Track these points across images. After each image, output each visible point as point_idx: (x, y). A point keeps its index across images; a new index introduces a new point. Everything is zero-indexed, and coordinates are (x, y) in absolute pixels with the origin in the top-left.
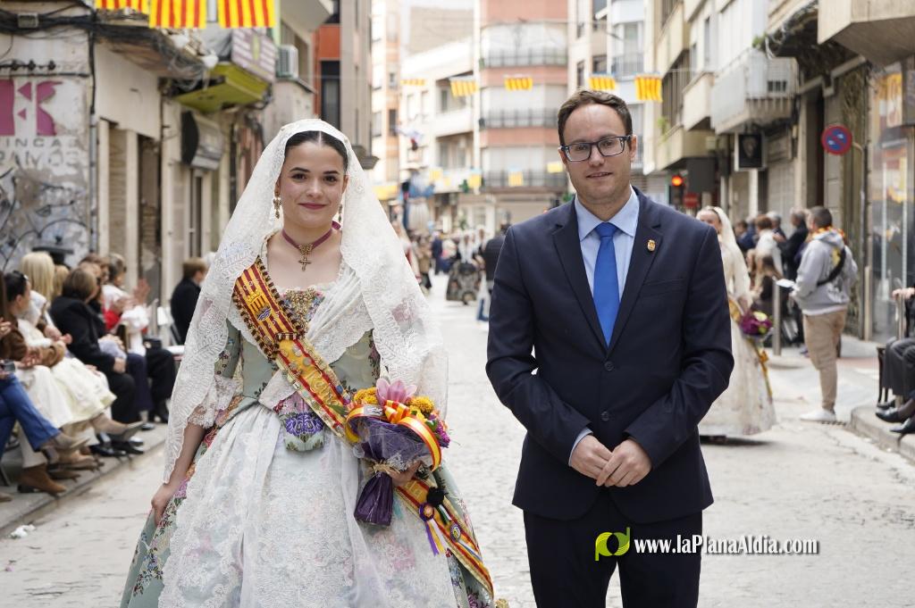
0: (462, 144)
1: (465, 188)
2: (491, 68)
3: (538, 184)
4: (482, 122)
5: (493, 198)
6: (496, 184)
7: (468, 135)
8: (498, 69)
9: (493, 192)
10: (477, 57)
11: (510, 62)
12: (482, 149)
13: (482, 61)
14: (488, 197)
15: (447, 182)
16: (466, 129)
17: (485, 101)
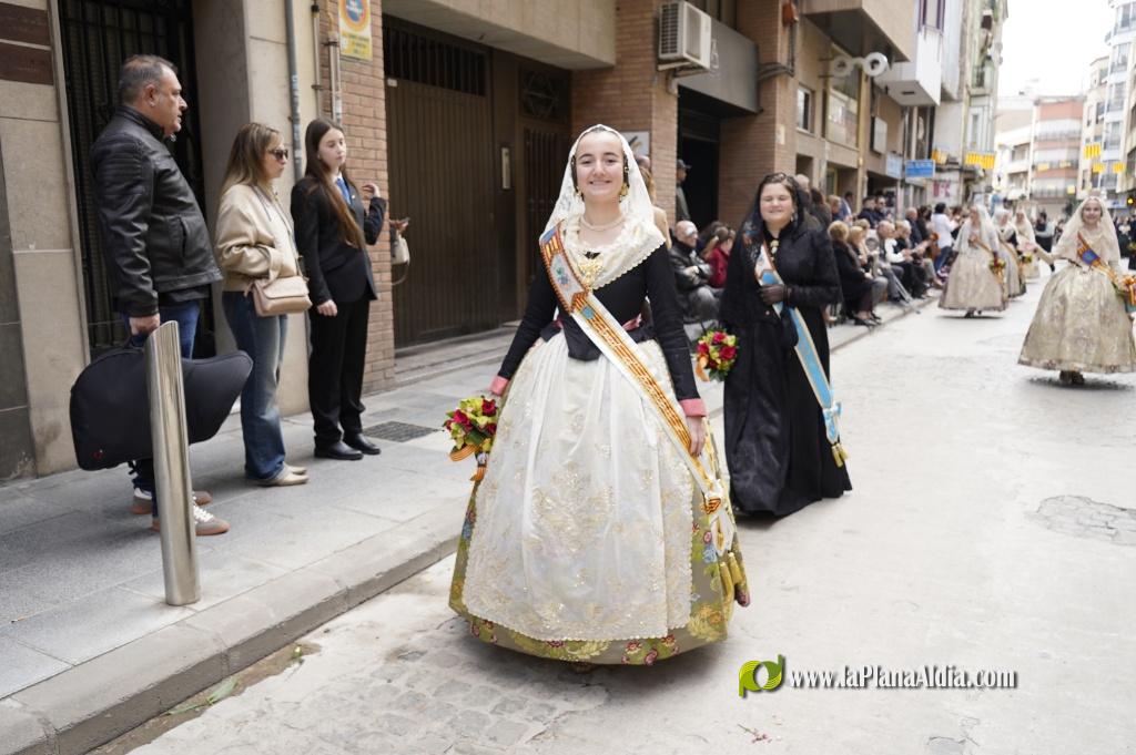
0: (1022, 176)
1: (1023, 197)
2: (1040, 141)
3: (1061, 195)
4: (1033, 167)
5: (1036, 202)
6: (1038, 196)
7: (1025, 173)
8: (1045, 142)
9: (1036, 199)
10: (1033, 135)
11: (1050, 137)
12: (1032, 180)
13: (1035, 138)
14: (1033, 201)
15: (1014, 194)
16: (1023, 169)
17: (1035, 156)
